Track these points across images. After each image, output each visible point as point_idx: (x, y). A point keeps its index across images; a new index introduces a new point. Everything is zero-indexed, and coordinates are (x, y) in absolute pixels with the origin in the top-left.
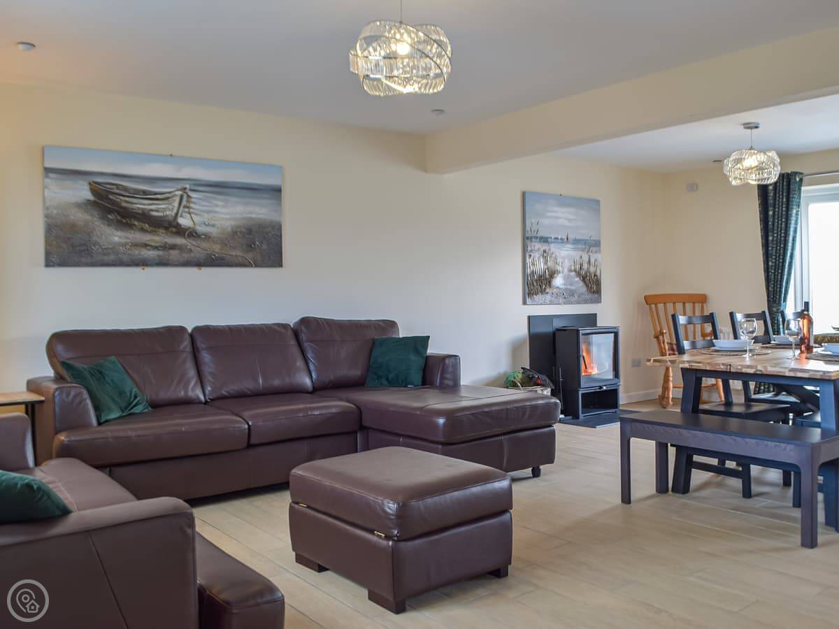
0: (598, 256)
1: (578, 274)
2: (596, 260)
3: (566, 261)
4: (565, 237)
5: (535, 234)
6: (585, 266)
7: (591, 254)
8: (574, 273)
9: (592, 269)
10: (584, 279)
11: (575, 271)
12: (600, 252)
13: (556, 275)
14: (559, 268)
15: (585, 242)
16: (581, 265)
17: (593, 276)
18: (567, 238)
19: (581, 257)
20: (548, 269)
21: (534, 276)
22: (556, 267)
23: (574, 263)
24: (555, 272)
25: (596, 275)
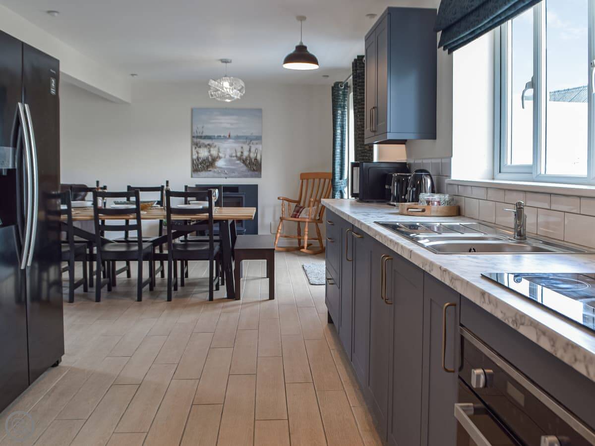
0: (260, 147)
1: (240, 159)
2: (256, 149)
3: (228, 150)
4: (227, 135)
5: (200, 135)
6: (246, 154)
7: (251, 145)
8: (235, 158)
9: (252, 155)
10: (244, 162)
11: (236, 156)
12: (261, 143)
13: (218, 159)
14: (221, 155)
15: (247, 138)
16: (242, 153)
17: (253, 160)
18: (229, 136)
19: (242, 148)
20: (211, 155)
21: (198, 160)
22: (218, 154)
23: (236, 151)
24: (217, 158)
25: (256, 159)
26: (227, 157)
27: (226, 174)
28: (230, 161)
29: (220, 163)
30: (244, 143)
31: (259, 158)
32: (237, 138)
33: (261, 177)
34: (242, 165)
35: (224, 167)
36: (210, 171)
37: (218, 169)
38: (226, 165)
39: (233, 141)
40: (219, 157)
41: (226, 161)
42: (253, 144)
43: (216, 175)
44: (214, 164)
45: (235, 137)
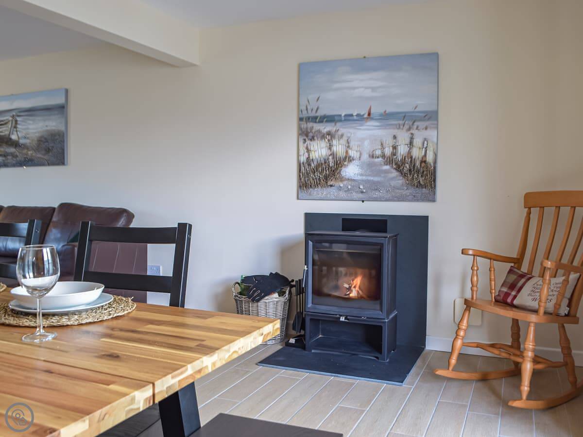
1: (390, 160)
2: (425, 140)
4: (364, 112)
5: (313, 114)
6: (402, 150)
10: (399, 167)
11: (383, 156)
13: (346, 163)
14: (351, 153)
16: (395, 148)
17: (418, 164)
18: (369, 114)
19: (395, 137)
20: (333, 154)
21: (309, 165)
22: (347, 152)
23: (382, 144)
24: (345, 159)
25: (423, 161)
26: (365, 157)
27: (362, 192)
28: (370, 167)
29: (351, 171)
30: (399, 127)
31: (430, 158)
32: (386, 117)
33: (434, 201)
34: (395, 174)
35: (359, 178)
36: (331, 186)
37: (345, 182)
38: (362, 175)
39: (377, 124)
40: (348, 159)
41: (361, 167)
42: (417, 128)
43: (342, 194)
44: (340, 173)
45: (381, 115)
